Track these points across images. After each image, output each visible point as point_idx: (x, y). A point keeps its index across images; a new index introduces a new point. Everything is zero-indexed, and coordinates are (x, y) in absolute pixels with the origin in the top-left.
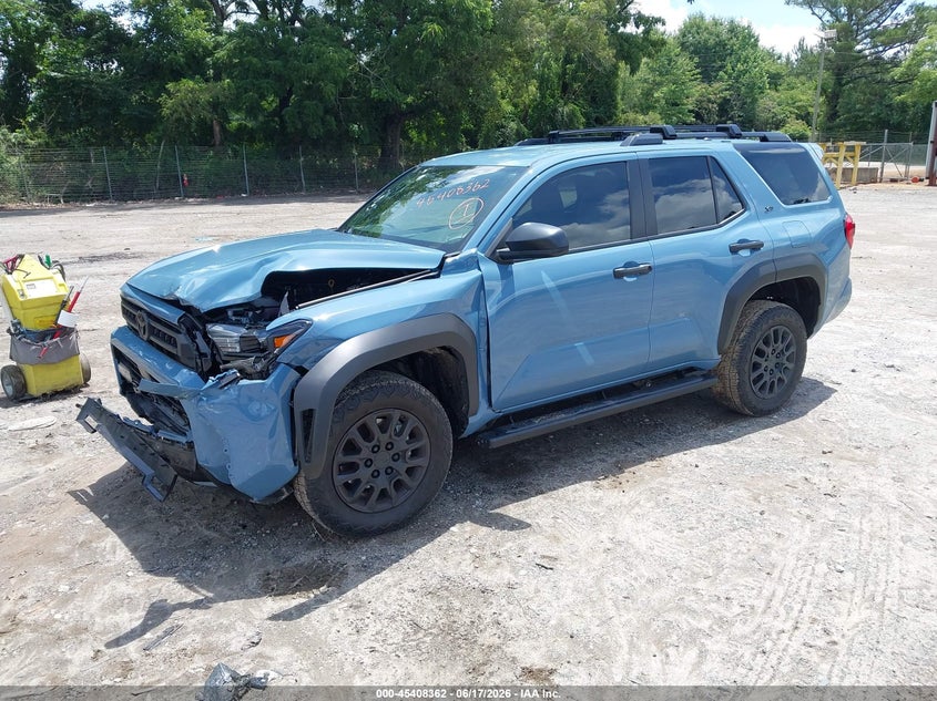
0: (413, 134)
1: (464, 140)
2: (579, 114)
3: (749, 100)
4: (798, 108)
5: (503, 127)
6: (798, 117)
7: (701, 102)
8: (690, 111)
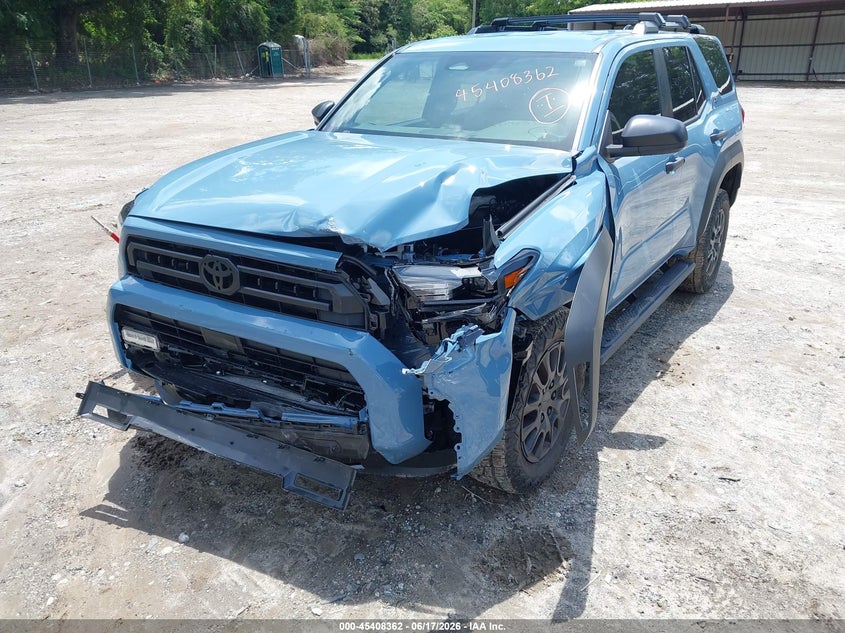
0: (90, 27)
1: (149, 35)
2: (262, 12)
3: (405, 5)
4: (445, 14)
5: (189, 23)
6: (446, 23)
7: (364, 5)
8: (356, 14)
